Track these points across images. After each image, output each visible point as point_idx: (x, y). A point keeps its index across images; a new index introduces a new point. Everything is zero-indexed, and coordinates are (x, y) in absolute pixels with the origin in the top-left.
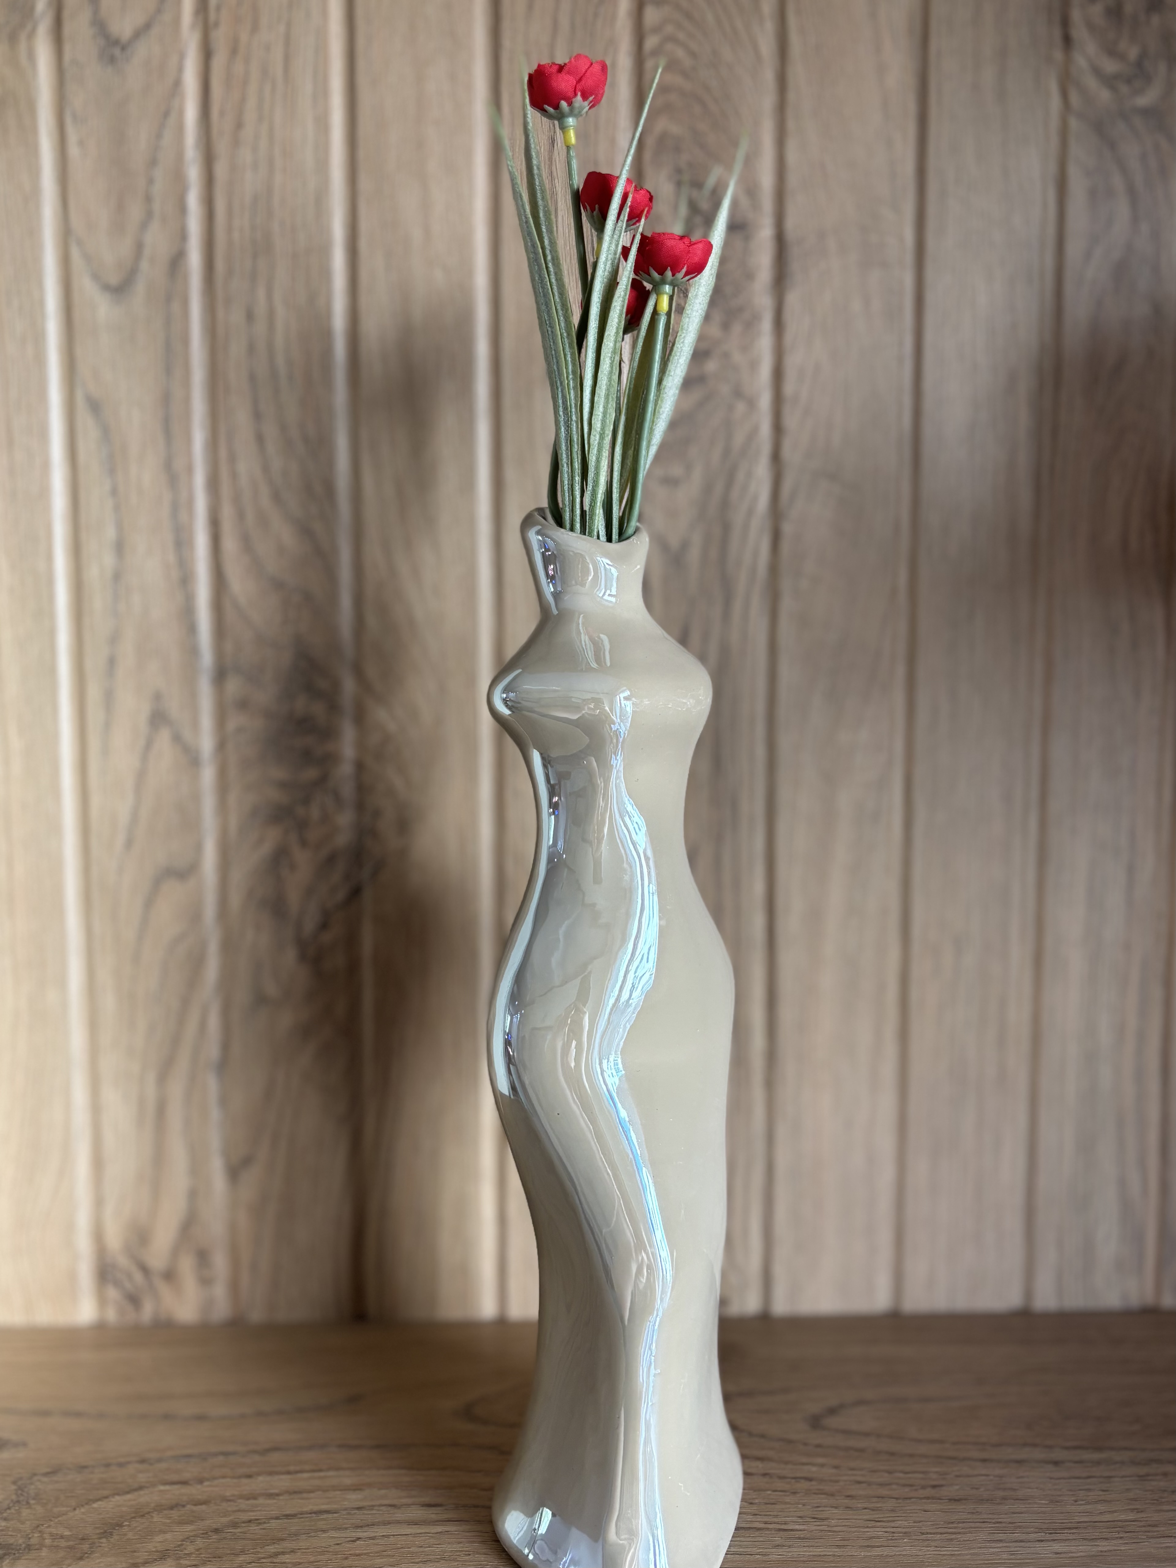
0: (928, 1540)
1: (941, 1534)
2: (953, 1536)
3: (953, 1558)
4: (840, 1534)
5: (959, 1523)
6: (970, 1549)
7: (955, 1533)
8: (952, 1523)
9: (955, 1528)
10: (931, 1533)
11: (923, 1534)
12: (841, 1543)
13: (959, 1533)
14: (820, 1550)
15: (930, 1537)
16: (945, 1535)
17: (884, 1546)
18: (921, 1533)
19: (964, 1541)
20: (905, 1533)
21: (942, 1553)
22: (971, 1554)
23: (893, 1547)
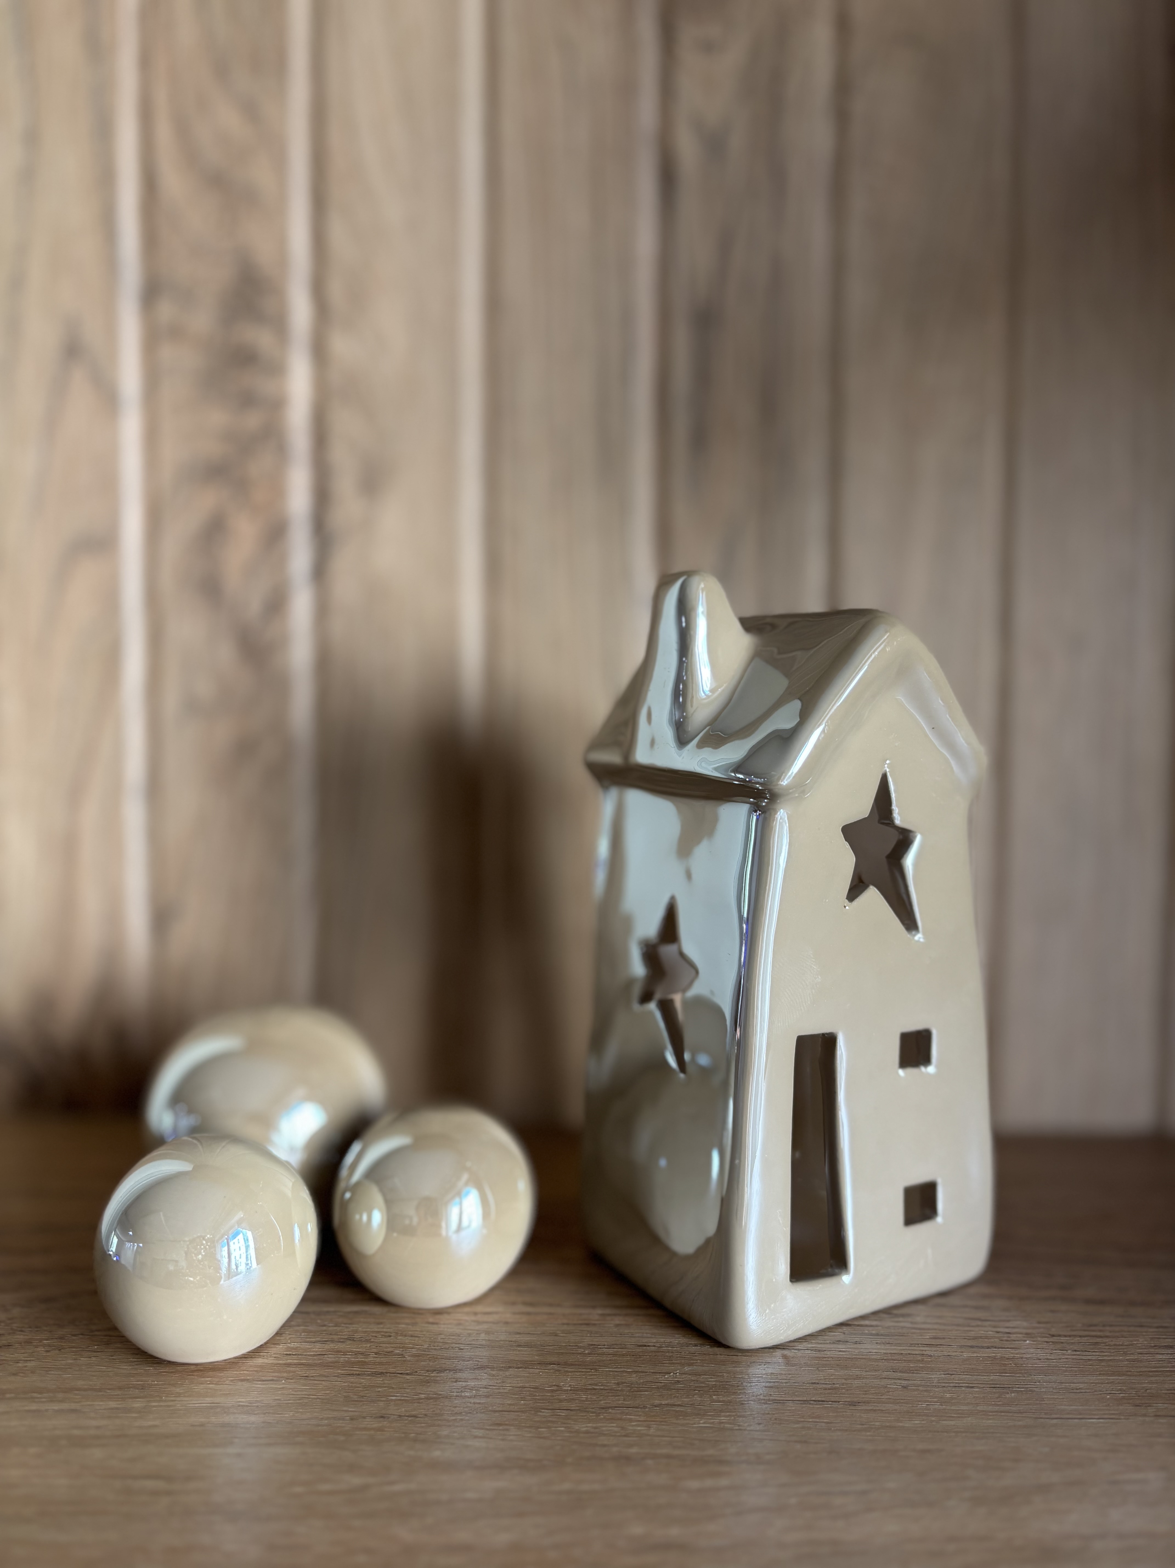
0: (1062, 1343)
1: (1080, 1336)
2: (1099, 1340)
3: (1103, 1364)
4: (930, 1331)
5: (1104, 1326)
6: (1125, 1354)
7: (1101, 1337)
8: (1095, 1325)
9: (1100, 1331)
10: (1065, 1336)
11: (1053, 1336)
12: (933, 1342)
13: (1107, 1337)
14: (901, 1348)
15: (1064, 1339)
16: (1086, 1338)
17: (995, 1348)
18: (1050, 1335)
19: (1115, 1345)
20: (1026, 1334)
21: (1084, 1358)
22: (1127, 1360)
23: (1010, 1348)
